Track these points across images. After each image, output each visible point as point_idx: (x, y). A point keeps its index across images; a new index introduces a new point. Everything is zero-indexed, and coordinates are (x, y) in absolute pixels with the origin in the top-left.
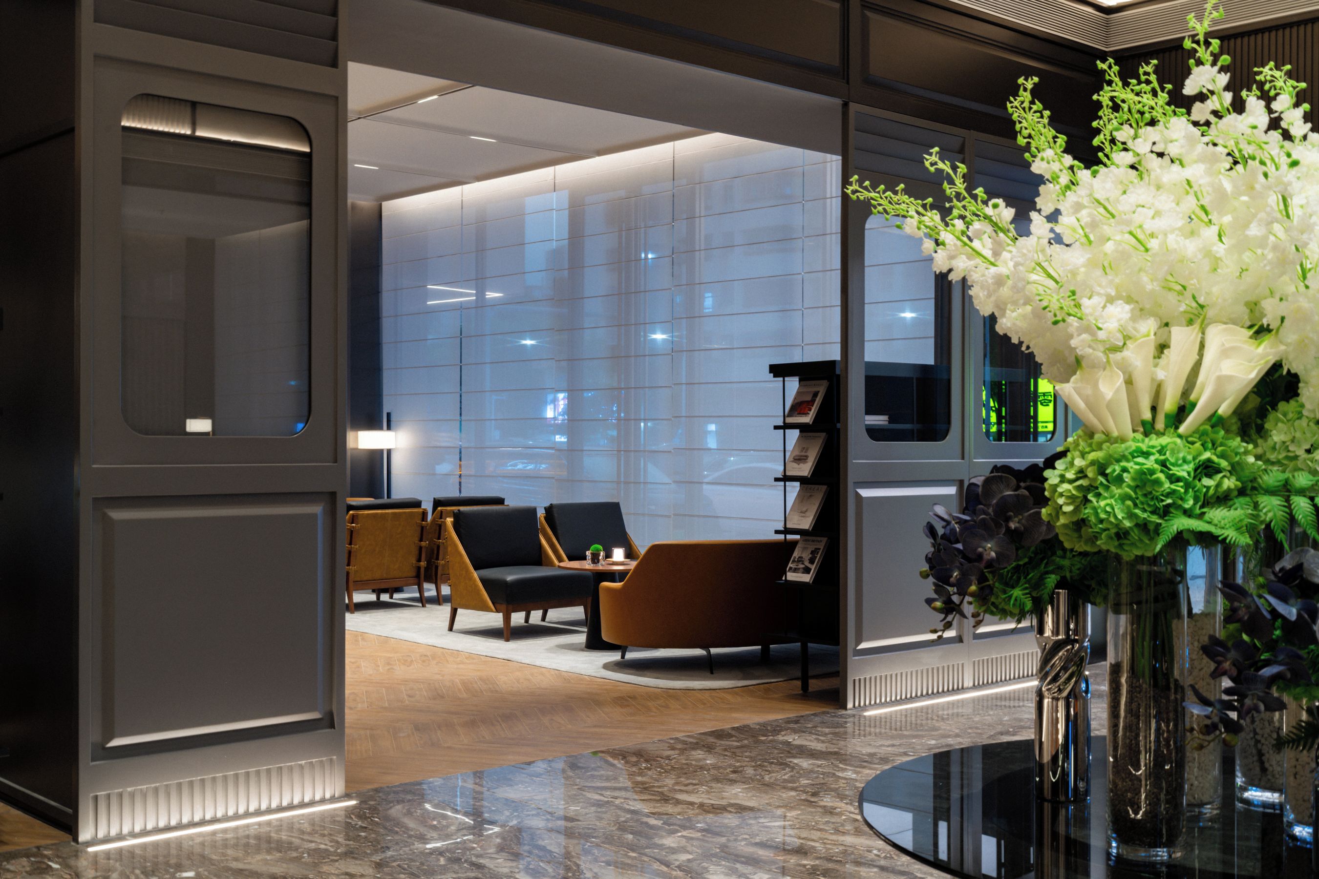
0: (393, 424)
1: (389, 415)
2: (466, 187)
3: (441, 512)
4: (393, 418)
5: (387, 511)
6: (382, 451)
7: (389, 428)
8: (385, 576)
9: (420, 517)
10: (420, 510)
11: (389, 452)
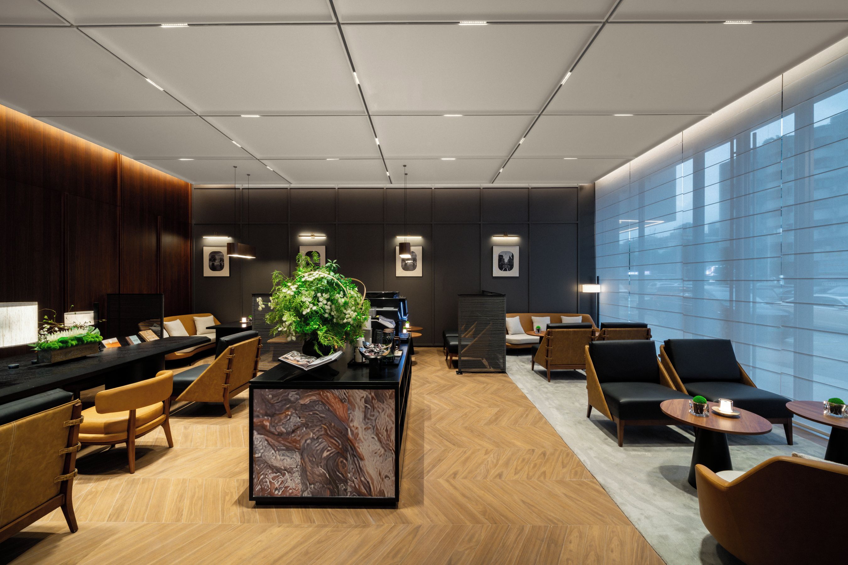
0: (600, 281)
1: (598, 277)
2: (632, 162)
3: (604, 331)
4: (600, 279)
5: (570, 330)
6: (596, 293)
7: (598, 283)
8: (570, 363)
9: (591, 333)
10: (591, 330)
11: (598, 294)
